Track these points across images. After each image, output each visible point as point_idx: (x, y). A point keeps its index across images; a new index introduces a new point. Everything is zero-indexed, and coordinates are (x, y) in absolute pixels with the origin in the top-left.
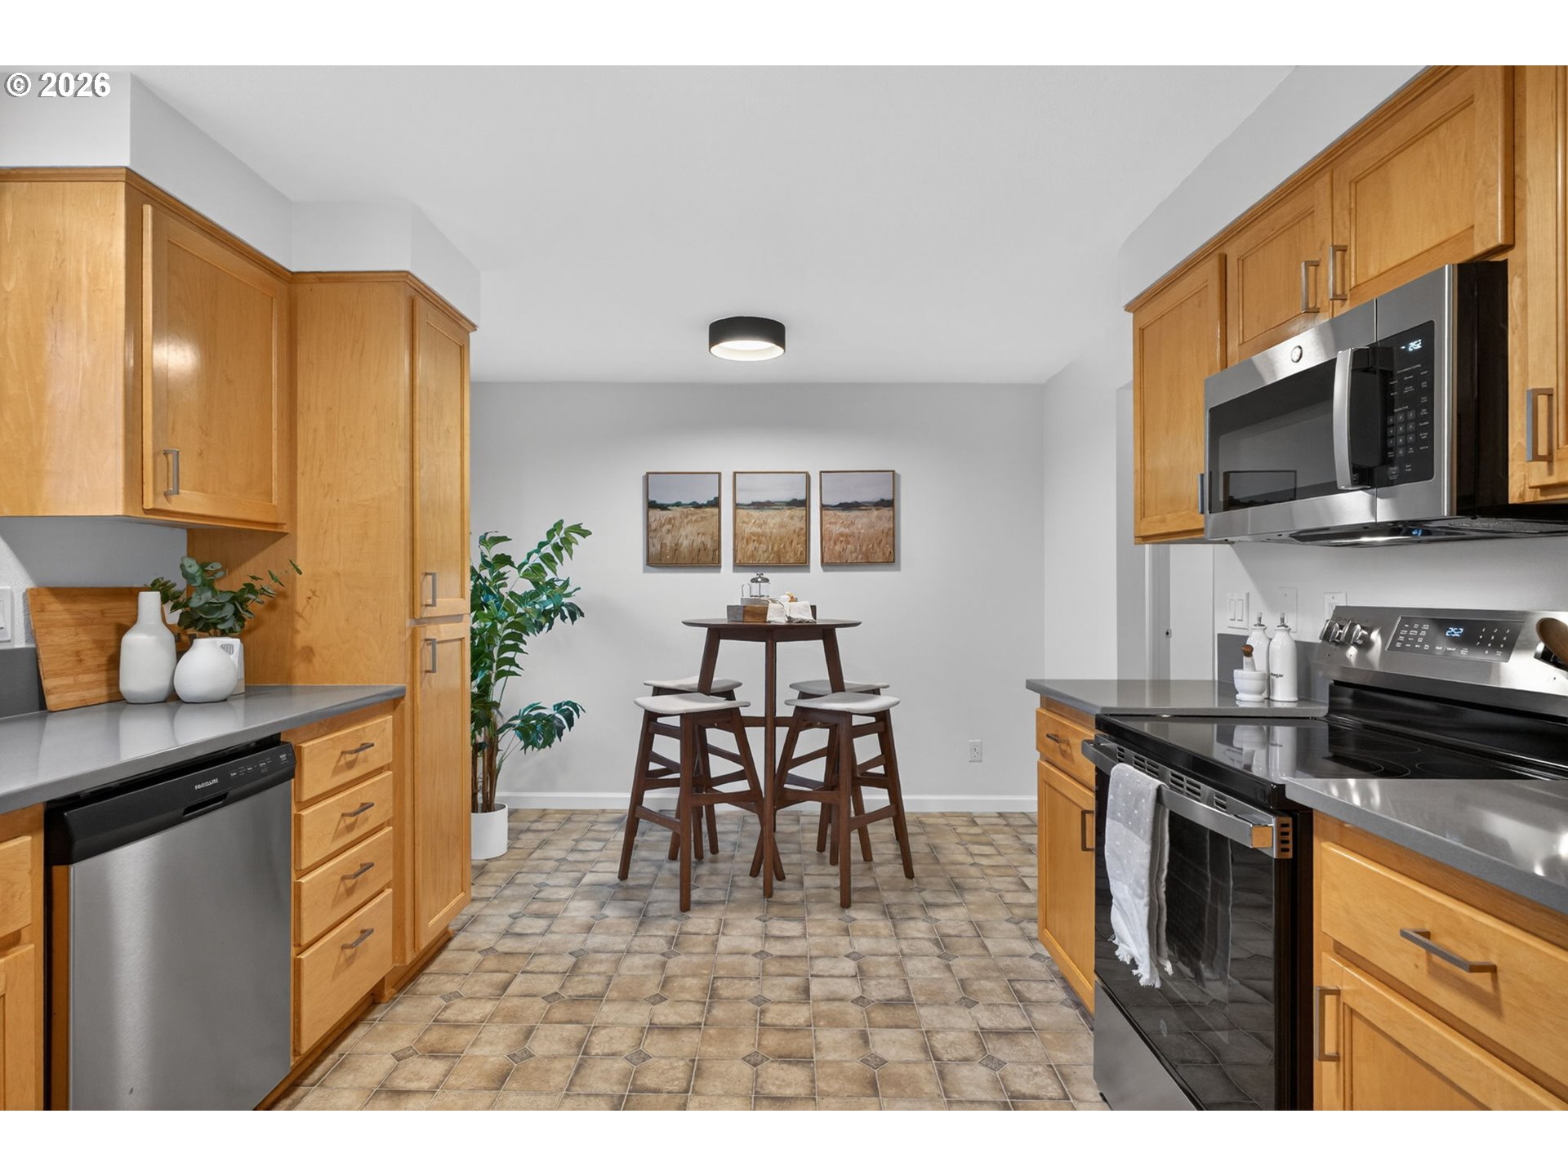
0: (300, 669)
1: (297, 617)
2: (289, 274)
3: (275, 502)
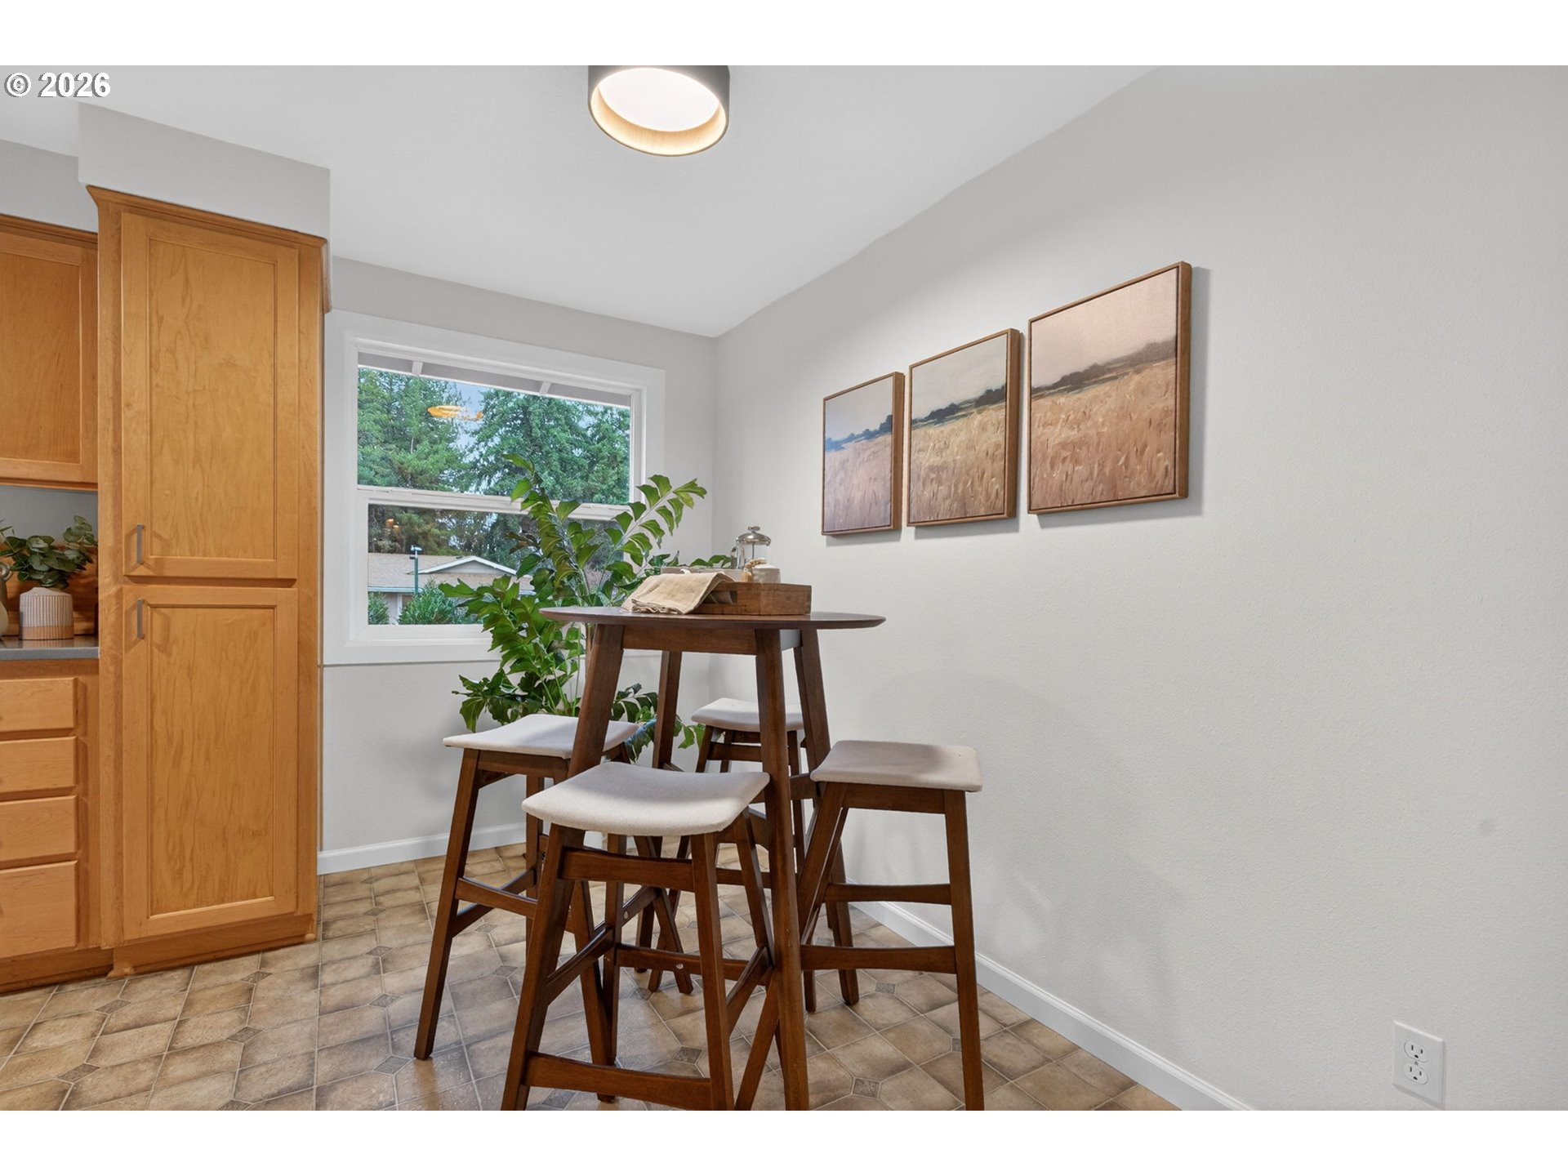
3: (82, 461)
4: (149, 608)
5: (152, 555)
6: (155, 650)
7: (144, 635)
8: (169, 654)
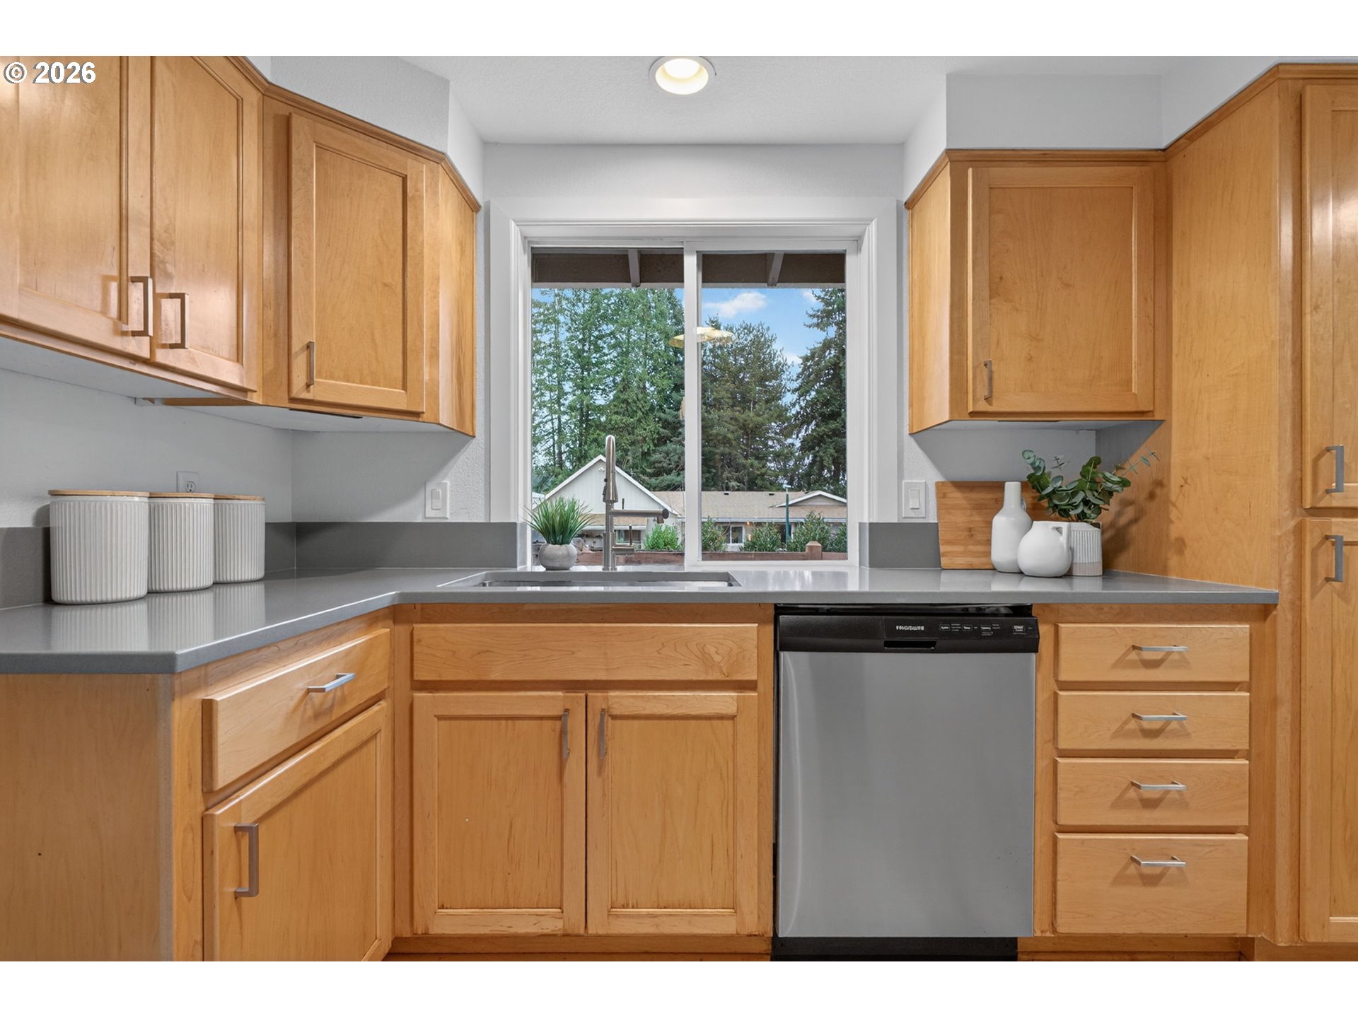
0: (1173, 561)
1: (1171, 507)
2: (1162, 153)
3: (1134, 390)
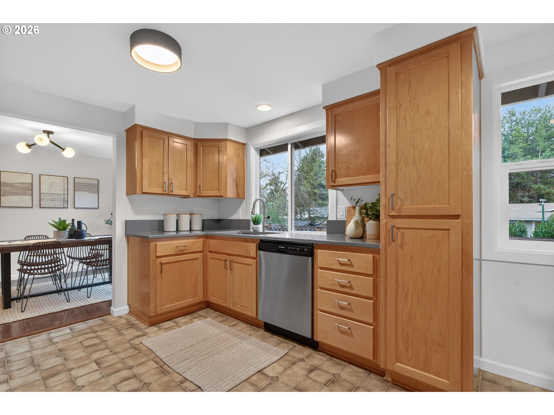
4: (396, 228)
5: (397, 206)
6: (399, 248)
7: (394, 240)
8: (403, 249)
